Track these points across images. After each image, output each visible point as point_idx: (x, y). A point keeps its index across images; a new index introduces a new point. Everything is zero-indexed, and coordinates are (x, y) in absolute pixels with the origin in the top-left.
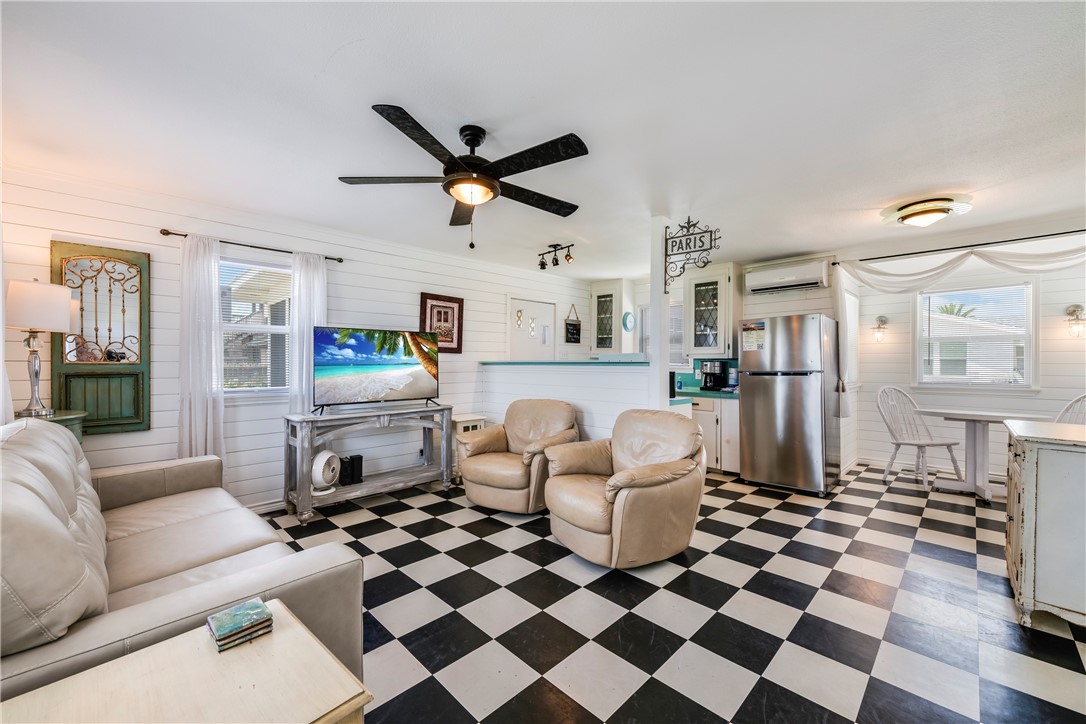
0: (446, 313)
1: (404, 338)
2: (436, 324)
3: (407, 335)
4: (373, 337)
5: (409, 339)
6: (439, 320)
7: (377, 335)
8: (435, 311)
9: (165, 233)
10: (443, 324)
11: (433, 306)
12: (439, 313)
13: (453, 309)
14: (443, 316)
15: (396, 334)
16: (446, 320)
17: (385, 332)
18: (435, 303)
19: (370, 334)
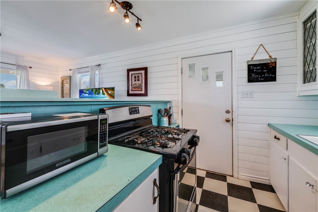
0: (138, 76)
1: (102, 90)
2: (134, 83)
3: (103, 89)
4: (93, 90)
5: (104, 90)
6: (135, 81)
7: (94, 90)
8: (133, 76)
9: (70, 70)
10: (137, 82)
11: (132, 74)
12: (135, 77)
13: (141, 74)
14: (137, 78)
15: (99, 89)
16: (138, 80)
17: (96, 89)
18: (133, 72)
19: (92, 90)
